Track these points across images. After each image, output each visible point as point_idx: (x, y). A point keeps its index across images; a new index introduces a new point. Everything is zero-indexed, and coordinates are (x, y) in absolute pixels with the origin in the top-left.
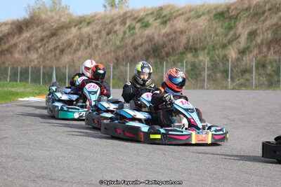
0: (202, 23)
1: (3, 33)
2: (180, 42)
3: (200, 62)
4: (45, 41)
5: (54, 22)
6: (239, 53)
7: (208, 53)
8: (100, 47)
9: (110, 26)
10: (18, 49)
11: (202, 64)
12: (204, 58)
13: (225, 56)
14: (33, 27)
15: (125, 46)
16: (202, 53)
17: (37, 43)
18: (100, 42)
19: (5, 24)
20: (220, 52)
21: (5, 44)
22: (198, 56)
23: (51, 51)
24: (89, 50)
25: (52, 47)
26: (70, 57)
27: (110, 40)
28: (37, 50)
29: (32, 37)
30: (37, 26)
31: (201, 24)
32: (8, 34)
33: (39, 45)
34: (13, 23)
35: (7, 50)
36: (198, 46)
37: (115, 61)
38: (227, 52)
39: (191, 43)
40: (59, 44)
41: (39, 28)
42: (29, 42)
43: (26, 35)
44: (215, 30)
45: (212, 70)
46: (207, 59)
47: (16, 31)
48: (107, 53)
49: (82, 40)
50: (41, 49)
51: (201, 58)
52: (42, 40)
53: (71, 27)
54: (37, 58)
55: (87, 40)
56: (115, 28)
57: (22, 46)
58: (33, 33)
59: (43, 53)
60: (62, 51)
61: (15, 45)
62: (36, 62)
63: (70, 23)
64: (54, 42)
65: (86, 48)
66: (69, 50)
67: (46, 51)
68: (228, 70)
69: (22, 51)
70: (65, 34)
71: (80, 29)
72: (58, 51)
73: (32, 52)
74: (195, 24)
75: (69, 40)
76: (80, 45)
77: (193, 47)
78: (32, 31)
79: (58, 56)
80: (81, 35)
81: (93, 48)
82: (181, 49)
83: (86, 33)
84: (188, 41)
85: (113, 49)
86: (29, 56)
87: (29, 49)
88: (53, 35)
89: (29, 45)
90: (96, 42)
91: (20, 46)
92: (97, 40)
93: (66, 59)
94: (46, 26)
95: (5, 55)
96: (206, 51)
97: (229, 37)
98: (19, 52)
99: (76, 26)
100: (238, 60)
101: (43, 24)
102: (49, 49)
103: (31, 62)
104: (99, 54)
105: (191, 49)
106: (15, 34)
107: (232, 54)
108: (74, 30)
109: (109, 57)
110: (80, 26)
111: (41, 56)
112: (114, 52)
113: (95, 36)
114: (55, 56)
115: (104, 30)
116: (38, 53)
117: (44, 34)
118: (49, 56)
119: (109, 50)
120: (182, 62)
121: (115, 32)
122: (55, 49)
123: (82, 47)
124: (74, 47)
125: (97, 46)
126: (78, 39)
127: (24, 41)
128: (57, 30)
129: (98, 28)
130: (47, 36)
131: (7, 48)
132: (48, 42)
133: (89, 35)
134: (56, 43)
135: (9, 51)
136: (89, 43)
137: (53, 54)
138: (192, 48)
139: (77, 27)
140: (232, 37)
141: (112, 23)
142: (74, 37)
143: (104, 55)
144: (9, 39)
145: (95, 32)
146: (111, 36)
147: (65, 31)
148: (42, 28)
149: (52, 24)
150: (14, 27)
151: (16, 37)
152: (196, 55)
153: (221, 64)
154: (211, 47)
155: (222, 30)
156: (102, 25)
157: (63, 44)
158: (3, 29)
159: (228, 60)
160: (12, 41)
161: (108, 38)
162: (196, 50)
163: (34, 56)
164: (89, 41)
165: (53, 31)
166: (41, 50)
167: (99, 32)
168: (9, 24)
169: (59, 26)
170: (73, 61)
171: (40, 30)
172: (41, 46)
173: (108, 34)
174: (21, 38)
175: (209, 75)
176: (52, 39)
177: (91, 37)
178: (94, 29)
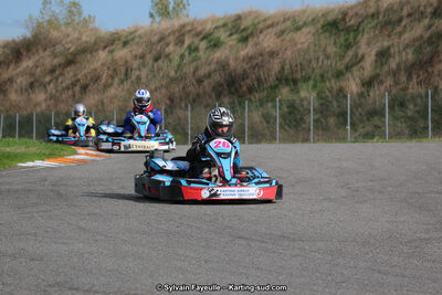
0: (304, 38)
2: (269, 70)
3: (302, 100)
4: (57, 73)
5: (71, 42)
6: (363, 85)
7: (315, 86)
8: (144, 80)
9: (159, 48)
10: (15, 86)
11: (305, 103)
12: (307, 94)
13: (341, 90)
14: (37, 51)
15: (183, 78)
16: (305, 86)
17: (45, 76)
18: (144, 73)
20: (334, 84)
22: (298, 92)
23: (67, 88)
24: (127, 85)
25: (68, 82)
26: (97, 97)
27: (159, 69)
28: (45, 87)
29: (37, 67)
30: (45, 50)
31: (303, 40)
33: (48, 79)
34: (6, 45)
36: (299, 76)
37: (168, 102)
38: (343, 84)
39: (286, 72)
40: (79, 76)
41: (48, 52)
42: (32, 75)
43: (27, 63)
44: (324, 50)
45: (321, 112)
46: (313, 96)
47: (11, 57)
48: (156, 90)
49: (115, 71)
50: (52, 86)
51: (303, 94)
52: (52, 71)
53: (97, 50)
54: (45, 100)
55: (123, 70)
56: (167, 50)
57: (22, 81)
58: (38, 61)
59: (54, 91)
60: (85, 88)
61: (11, 80)
62: (44, 106)
63: (96, 43)
64: (71, 74)
65: (122, 82)
66: (96, 85)
67: (60, 89)
68: (346, 113)
69: (22, 90)
70: (88, 62)
71: (111, 52)
72: (77, 89)
73: (37, 91)
74: (292, 40)
75: (95, 69)
76: (112, 78)
77: (290, 77)
78: (36, 57)
79: (78, 95)
80: (114, 62)
81: (132, 82)
82: (272, 80)
83: (121, 58)
84: (283, 68)
85: (164, 82)
86: (33, 96)
87: (32, 86)
88: (70, 63)
89: (32, 80)
90: (137, 73)
91: (18, 81)
92: (139, 69)
93: (91, 100)
94: (59, 48)
96: (311, 83)
97: (347, 59)
98: (16, 91)
99: (105, 47)
100: (361, 95)
101: (54, 46)
102: (64, 85)
103: (35, 106)
105: (287, 80)
106: (11, 62)
107: (353, 86)
108: (103, 55)
109: (158, 96)
110: (112, 48)
111: (52, 97)
112: (167, 87)
113: (136, 64)
114: (74, 95)
115: (150, 52)
116: (46, 91)
117: (56, 61)
118: (64, 96)
119: (158, 85)
120: (273, 100)
121: (168, 56)
122: (74, 84)
123: (116, 80)
124: (103, 80)
125: (139, 78)
126: (109, 69)
127: (24, 73)
128: (75, 54)
129: (140, 50)
130: (60, 66)
132: (62, 74)
133: (126, 62)
134: (75, 75)
136: (126, 74)
137: (71, 92)
138: (289, 80)
139: (107, 50)
140: (351, 60)
141: (162, 42)
142: (103, 65)
145: (135, 57)
146: (160, 61)
147: (89, 56)
148: (53, 52)
149: (68, 46)
150: (8, 51)
151: (12, 67)
152: (295, 90)
153: (335, 103)
154: (318, 78)
155: (334, 49)
156: (147, 46)
157: (86, 76)
159: (346, 97)
160: (6, 74)
161: (156, 65)
162: (295, 82)
163: (40, 96)
164: (127, 71)
165: (70, 57)
166: (51, 88)
167: (142, 57)
169: (80, 48)
170: (102, 103)
171: (49, 56)
173: (156, 60)
174: (19, 70)
175: (316, 121)
176: (69, 69)
177: (129, 65)
178: (134, 53)
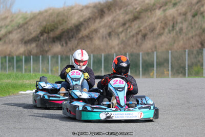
1: (84, 17)
4: (127, 25)
5: (138, 4)
8: (184, 31)
9: (196, 8)
10: (99, 35)
14: (115, 10)
17: (119, 28)
18: (185, 26)
19: (87, 7)
21: (85, 29)
23: (133, 36)
24: (173, 34)
25: (134, 32)
26: (152, 42)
27: (196, 23)
28: (118, 35)
29: (114, 21)
30: (120, 9)
32: (89, 19)
33: (121, 30)
34: (95, 6)
35: (87, 37)
37: (200, 46)
40: (142, 28)
41: (122, 11)
42: (110, 27)
43: (108, 19)
47: (97, 15)
48: (192, 38)
49: (166, 24)
50: (123, 34)
52: (124, 24)
53: (155, 9)
54: (118, 45)
55: (171, 24)
56: (202, 9)
57: (103, 31)
58: (115, 17)
59: (124, 39)
60: (144, 36)
61: (96, 31)
62: (117, 48)
63: (154, 5)
64: (137, 26)
65: (170, 32)
66: (152, 34)
67: (128, 36)
69: (103, 37)
70: (148, 17)
71: (164, 11)
72: (140, 36)
73: (113, 38)
75: (152, 23)
76: (164, 28)
78: (115, 15)
79: (140, 41)
80: (166, 17)
81: (177, 32)
83: (170, 15)
85: (198, 32)
86: (110, 42)
87: (110, 34)
88: (136, 18)
89: (110, 30)
90: (180, 25)
91: (101, 31)
92: (182, 23)
93: (148, 45)
94: (130, 8)
95: (85, 41)
98: (99, 39)
99: (160, 7)
101: (127, 6)
102: (131, 34)
103: (111, 48)
104: (183, 39)
106: (97, 18)
108: (159, 13)
109: (193, 41)
110: (165, 8)
111: (123, 42)
112: (200, 36)
113: (179, 19)
114: (137, 41)
115: (190, 11)
116: (119, 38)
117: (127, 17)
118: (130, 42)
119: (194, 34)
121: (202, 13)
122: (137, 34)
123: (166, 30)
124: (157, 31)
125: (181, 29)
126: (161, 22)
127: (105, 26)
128: (140, 13)
129: (184, 9)
130: (129, 20)
131: (87, 34)
132: (130, 27)
133: (174, 18)
134: (139, 27)
135: (89, 37)
136: (173, 27)
137: (135, 39)
139: (162, 9)
141: (199, 4)
142: (158, 20)
143: (189, 39)
144: (90, 24)
145: (180, 14)
146: (197, 18)
147: (149, 14)
148: (125, 11)
149: (135, 7)
150: (95, 10)
151: (98, 21)
156: (188, 6)
157: (146, 27)
158: (84, 13)
160: (93, 26)
161: (193, 20)
163: (115, 42)
164: (174, 24)
165: (136, 14)
166: (122, 36)
167: (185, 14)
168: (91, 7)
169: (143, 8)
170: (156, 47)
171: (122, 13)
172: (122, 31)
173: (194, 16)
174: (102, 23)
176: (135, 22)
177: (175, 20)
178: (179, 11)
